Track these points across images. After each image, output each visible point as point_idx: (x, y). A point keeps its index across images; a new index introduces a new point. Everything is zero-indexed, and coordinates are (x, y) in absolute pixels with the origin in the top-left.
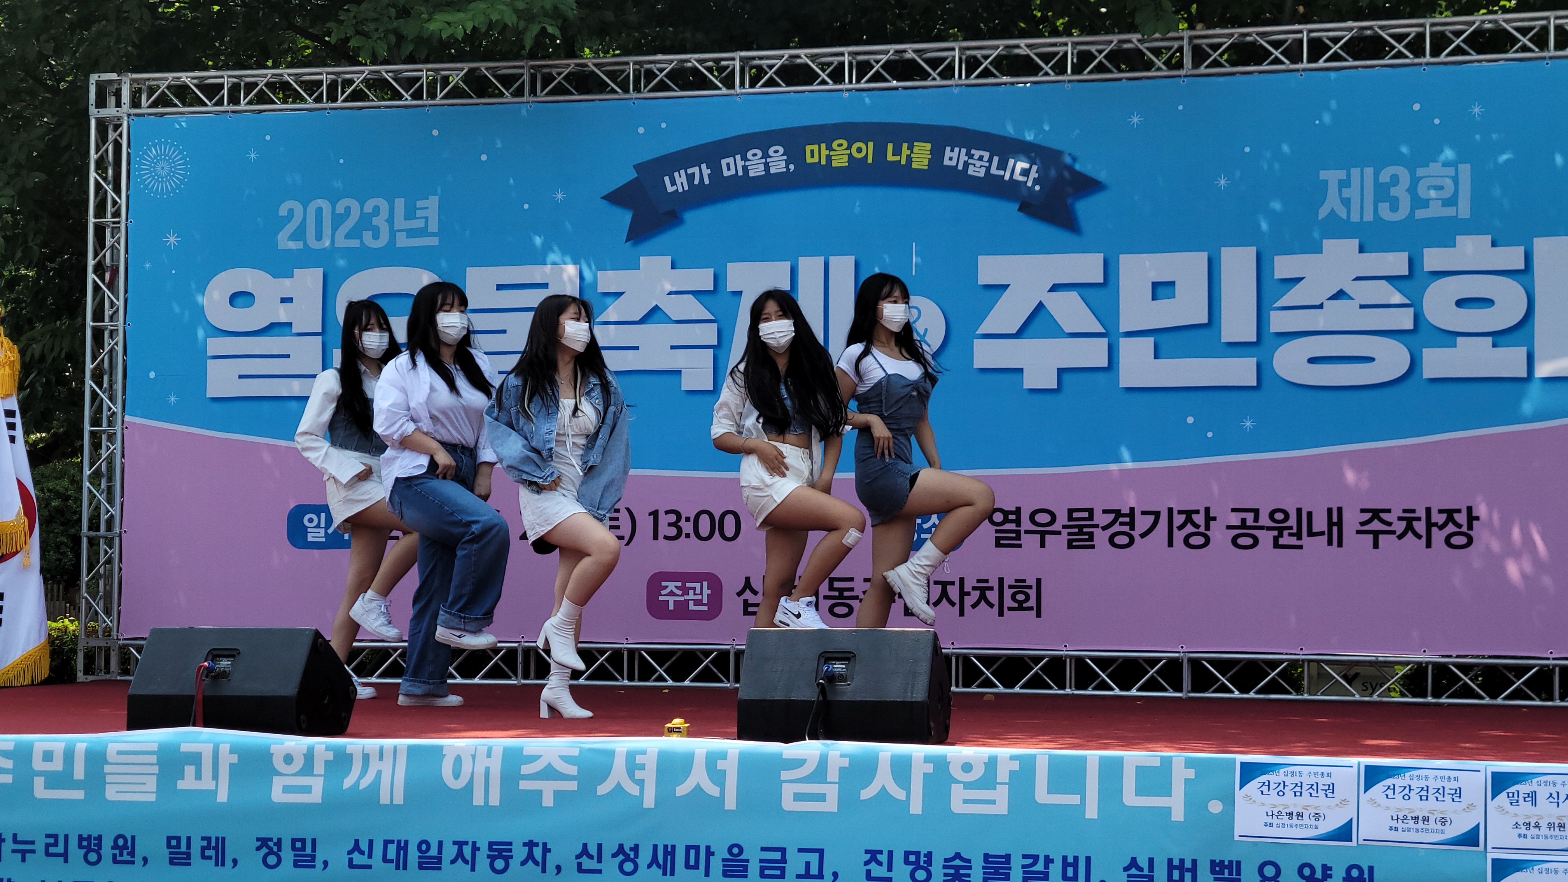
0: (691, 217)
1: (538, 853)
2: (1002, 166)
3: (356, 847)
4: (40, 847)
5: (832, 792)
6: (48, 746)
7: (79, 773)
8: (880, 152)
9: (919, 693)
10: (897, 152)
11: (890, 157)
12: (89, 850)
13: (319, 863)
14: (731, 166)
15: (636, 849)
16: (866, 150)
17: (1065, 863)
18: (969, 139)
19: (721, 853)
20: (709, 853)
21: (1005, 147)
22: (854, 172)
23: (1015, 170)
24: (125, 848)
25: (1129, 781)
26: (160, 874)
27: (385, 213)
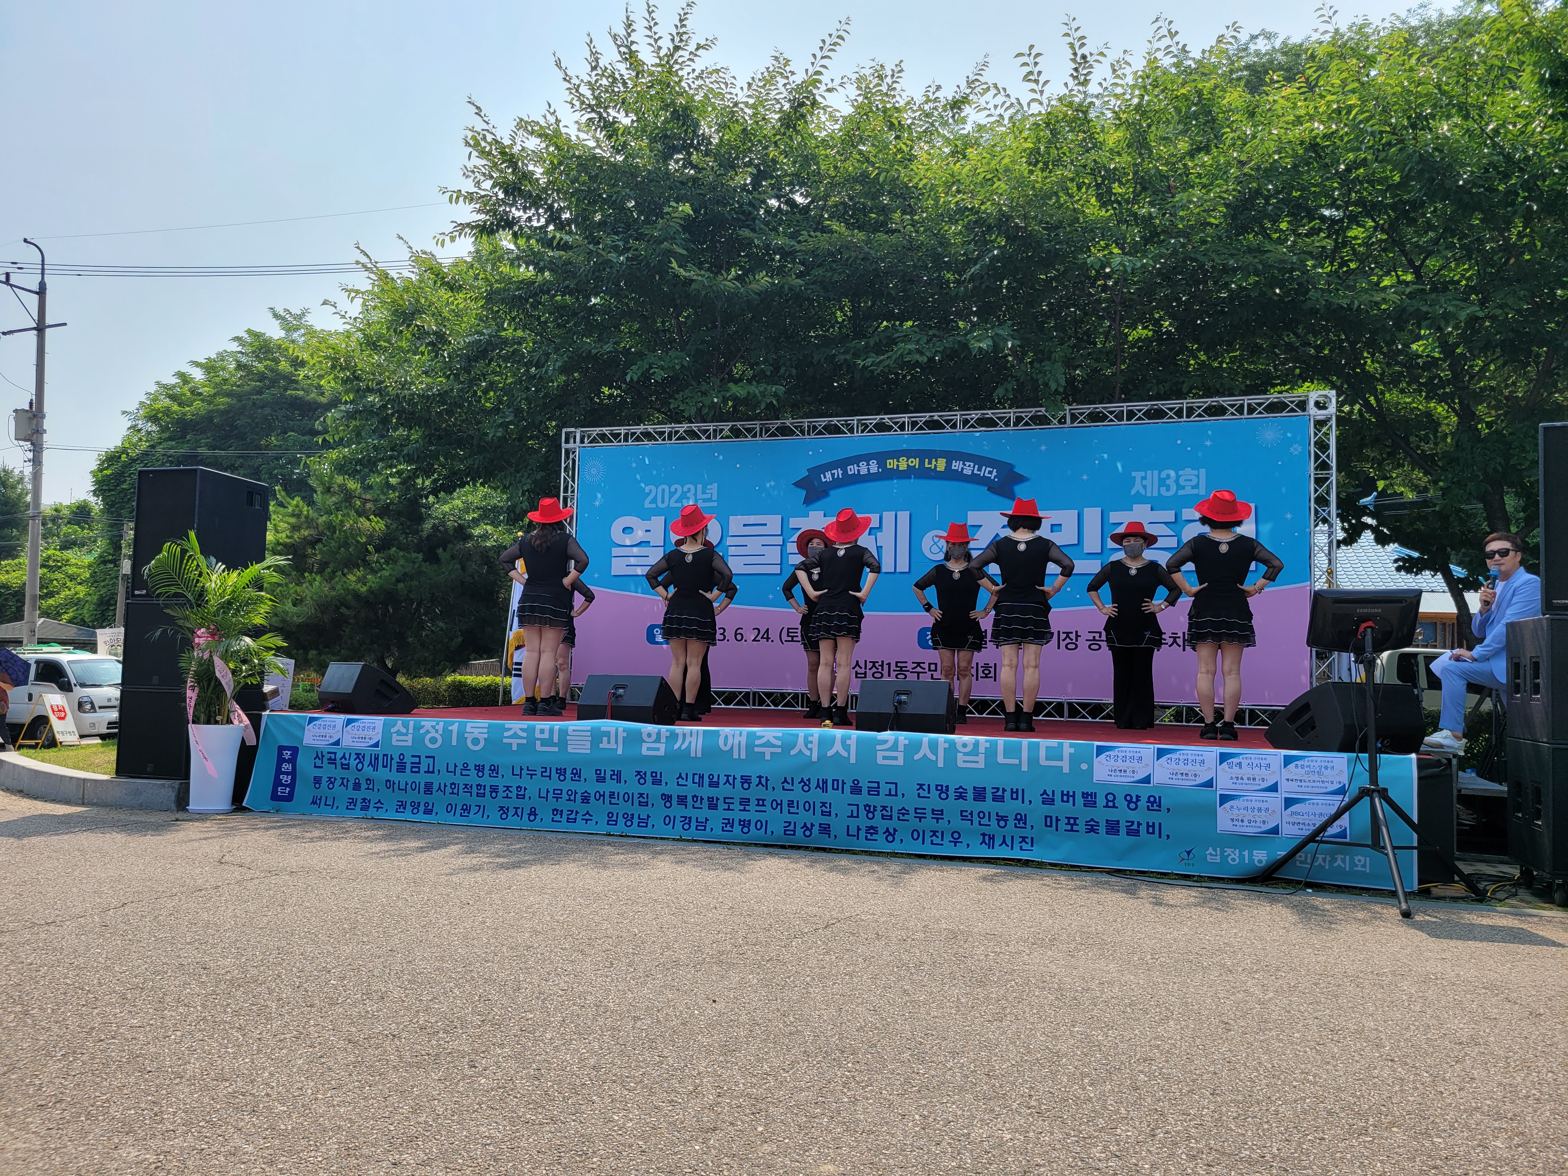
0: (832, 493)
1: (763, 781)
2: (979, 470)
3: (680, 776)
4: (539, 773)
5: (901, 756)
6: (543, 727)
7: (556, 740)
8: (922, 463)
9: (942, 710)
10: (930, 463)
11: (927, 466)
12: (560, 774)
13: (663, 783)
14: (852, 469)
15: (809, 780)
16: (915, 462)
17: (1012, 792)
18: (964, 457)
19: (849, 783)
20: (844, 783)
21: (981, 461)
22: (909, 473)
23: (985, 471)
24: (577, 774)
25: (1042, 753)
26: (593, 787)
27: (693, 491)
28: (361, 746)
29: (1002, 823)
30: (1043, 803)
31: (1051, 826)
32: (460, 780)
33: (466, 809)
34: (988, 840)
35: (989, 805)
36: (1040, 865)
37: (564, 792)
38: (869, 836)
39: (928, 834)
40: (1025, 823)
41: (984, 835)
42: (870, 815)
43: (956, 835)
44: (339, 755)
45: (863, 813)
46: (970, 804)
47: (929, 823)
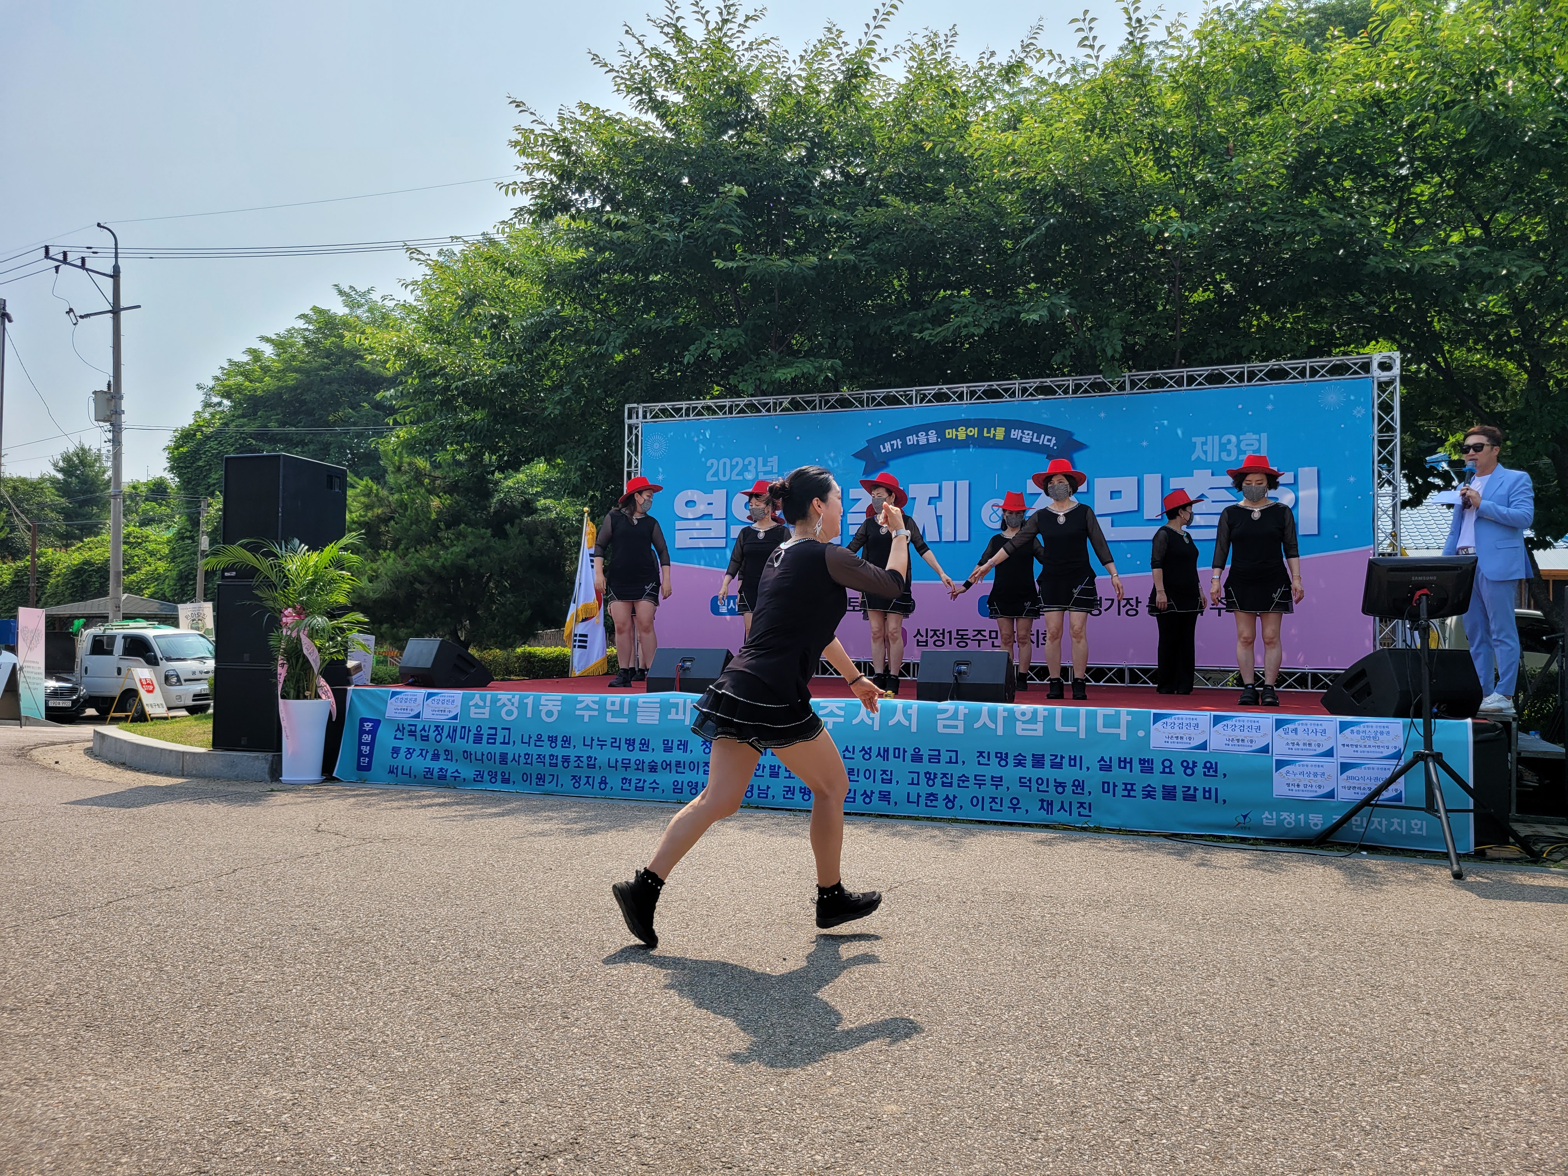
2: (1038, 438)
4: (609, 743)
5: (961, 724)
6: (613, 699)
7: (626, 711)
8: (981, 432)
9: (1000, 680)
10: (989, 432)
11: (985, 435)
12: (629, 745)
14: (911, 440)
15: (870, 749)
16: (974, 432)
17: (1070, 759)
18: (1023, 425)
19: (910, 752)
20: (905, 751)
21: (1039, 429)
22: (968, 442)
23: (1044, 440)
24: (645, 744)
25: (1100, 721)
26: (659, 756)
27: (754, 464)
28: (441, 718)
29: (1060, 789)
30: (1101, 769)
31: (1108, 792)
32: (534, 751)
33: (541, 778)
34: (1047, 805)
35: (1047, 772)
36: (1098, 830)
37: (632, 762)
38: (929, 803)
39: (987, 800)
40: (1083, 789)
41: (1042, 801)
42: (931, 783)
43: (1015, 802)
44: (419, 728)
45: (923, 780)
46: (1029, 772)
47: (988, 790)
